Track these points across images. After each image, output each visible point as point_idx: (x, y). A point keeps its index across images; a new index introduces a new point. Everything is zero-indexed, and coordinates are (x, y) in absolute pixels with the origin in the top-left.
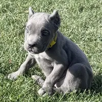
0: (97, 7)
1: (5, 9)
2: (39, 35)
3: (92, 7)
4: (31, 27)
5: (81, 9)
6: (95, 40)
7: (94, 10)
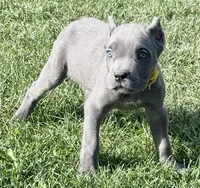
0: (195, 13)
1: (48, 13)
2: (131, 57)
3: (187, 12)
4: (116, 46)
5: (170, 16)
6: (192, 63)
7: (191, 17)
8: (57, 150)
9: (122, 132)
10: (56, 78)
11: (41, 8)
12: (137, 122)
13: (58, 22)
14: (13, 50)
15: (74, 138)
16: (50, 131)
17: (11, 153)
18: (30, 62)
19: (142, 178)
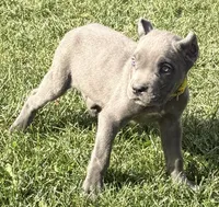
0: (206, 8)
1: (48, 10)
3: (198, 8)
5: (179, 12)
6: (203, 65)
7: (201, 13)
8: (58, 166)
9: (128, 144)
10: (59, 89)
11: (40, 4)
12: (144, 134)
13: (58, 20)
14: (10, 52)
15: (76, 151)
16: (51, 144)
17: (9, 169)
18: (28, 65)
19: (150, 197)
